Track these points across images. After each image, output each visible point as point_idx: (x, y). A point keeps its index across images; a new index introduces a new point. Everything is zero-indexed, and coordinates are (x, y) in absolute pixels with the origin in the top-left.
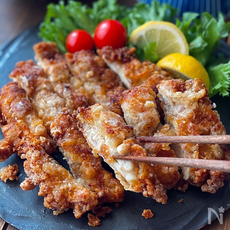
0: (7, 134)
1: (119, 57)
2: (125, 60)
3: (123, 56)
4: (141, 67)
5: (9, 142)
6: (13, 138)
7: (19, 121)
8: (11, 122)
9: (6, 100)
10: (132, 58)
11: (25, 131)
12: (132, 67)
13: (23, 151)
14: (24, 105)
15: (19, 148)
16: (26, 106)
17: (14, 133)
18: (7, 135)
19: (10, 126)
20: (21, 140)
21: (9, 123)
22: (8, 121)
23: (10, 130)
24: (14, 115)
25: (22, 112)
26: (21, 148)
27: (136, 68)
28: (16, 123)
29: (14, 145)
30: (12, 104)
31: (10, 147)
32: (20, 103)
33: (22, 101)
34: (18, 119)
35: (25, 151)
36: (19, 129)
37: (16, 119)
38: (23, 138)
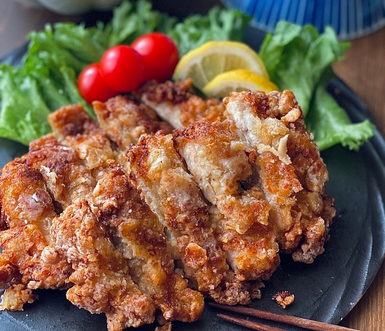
0: (9, 245)
1: (170, 96)
2: (178, 99)
3: (174, 93)
4: (205, 108)
5: (10, 258)
6: (17, 253)
7: (30, 227)
8: (15, 226)
9: (11, 189)
10: (188, 94)
11: (39, 243)
12: (191, 108)
13: (32, 276)
14: (41, 200)
15: (27, 270)
16: (43, 203)
17: (21, 245)
18: (9, 247)
19: (14, 233)
20: (31, 257)
21: (13, 228)
22: (11, 224)
23: (13, 239)
24: (23, 215)
25: (36, 212)
26: (30, 271)
27: (198, 110)
28: (26, 230)
29: (19, 264)
30: (20, 198)
31: (10, 268)
32: (34, 196)
33: (37, 194)
34: (29, 223)
35: (36, 276)
36: (30, 239)
37: (26, 222)
38: (35, 256)
